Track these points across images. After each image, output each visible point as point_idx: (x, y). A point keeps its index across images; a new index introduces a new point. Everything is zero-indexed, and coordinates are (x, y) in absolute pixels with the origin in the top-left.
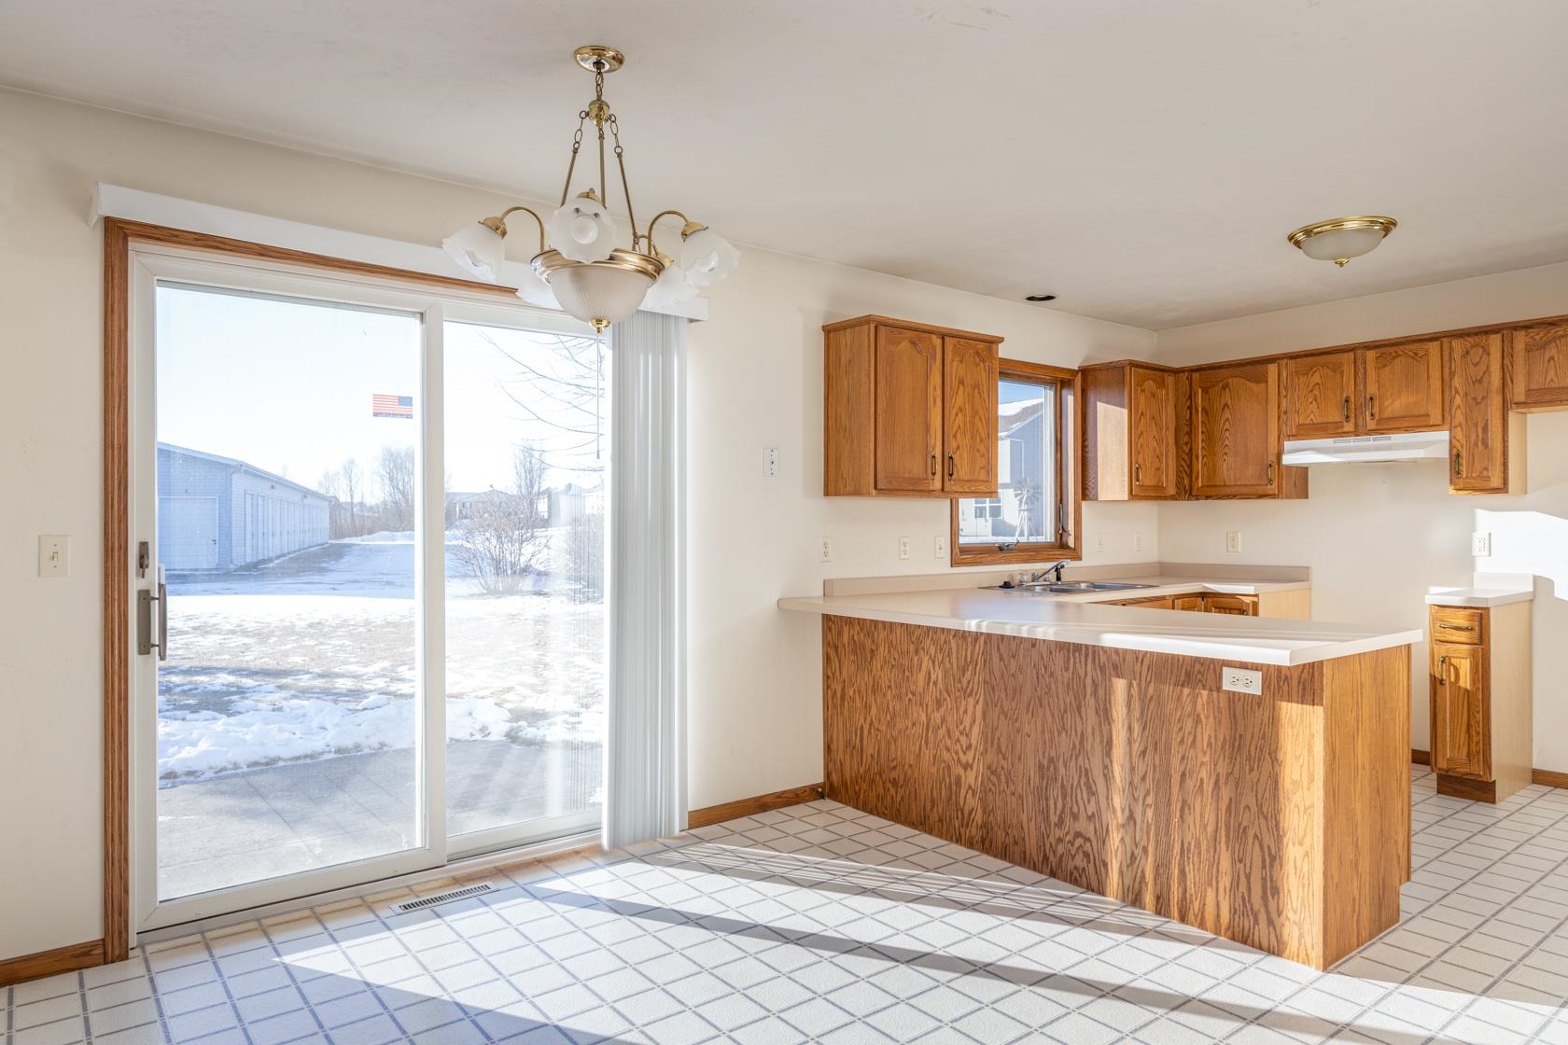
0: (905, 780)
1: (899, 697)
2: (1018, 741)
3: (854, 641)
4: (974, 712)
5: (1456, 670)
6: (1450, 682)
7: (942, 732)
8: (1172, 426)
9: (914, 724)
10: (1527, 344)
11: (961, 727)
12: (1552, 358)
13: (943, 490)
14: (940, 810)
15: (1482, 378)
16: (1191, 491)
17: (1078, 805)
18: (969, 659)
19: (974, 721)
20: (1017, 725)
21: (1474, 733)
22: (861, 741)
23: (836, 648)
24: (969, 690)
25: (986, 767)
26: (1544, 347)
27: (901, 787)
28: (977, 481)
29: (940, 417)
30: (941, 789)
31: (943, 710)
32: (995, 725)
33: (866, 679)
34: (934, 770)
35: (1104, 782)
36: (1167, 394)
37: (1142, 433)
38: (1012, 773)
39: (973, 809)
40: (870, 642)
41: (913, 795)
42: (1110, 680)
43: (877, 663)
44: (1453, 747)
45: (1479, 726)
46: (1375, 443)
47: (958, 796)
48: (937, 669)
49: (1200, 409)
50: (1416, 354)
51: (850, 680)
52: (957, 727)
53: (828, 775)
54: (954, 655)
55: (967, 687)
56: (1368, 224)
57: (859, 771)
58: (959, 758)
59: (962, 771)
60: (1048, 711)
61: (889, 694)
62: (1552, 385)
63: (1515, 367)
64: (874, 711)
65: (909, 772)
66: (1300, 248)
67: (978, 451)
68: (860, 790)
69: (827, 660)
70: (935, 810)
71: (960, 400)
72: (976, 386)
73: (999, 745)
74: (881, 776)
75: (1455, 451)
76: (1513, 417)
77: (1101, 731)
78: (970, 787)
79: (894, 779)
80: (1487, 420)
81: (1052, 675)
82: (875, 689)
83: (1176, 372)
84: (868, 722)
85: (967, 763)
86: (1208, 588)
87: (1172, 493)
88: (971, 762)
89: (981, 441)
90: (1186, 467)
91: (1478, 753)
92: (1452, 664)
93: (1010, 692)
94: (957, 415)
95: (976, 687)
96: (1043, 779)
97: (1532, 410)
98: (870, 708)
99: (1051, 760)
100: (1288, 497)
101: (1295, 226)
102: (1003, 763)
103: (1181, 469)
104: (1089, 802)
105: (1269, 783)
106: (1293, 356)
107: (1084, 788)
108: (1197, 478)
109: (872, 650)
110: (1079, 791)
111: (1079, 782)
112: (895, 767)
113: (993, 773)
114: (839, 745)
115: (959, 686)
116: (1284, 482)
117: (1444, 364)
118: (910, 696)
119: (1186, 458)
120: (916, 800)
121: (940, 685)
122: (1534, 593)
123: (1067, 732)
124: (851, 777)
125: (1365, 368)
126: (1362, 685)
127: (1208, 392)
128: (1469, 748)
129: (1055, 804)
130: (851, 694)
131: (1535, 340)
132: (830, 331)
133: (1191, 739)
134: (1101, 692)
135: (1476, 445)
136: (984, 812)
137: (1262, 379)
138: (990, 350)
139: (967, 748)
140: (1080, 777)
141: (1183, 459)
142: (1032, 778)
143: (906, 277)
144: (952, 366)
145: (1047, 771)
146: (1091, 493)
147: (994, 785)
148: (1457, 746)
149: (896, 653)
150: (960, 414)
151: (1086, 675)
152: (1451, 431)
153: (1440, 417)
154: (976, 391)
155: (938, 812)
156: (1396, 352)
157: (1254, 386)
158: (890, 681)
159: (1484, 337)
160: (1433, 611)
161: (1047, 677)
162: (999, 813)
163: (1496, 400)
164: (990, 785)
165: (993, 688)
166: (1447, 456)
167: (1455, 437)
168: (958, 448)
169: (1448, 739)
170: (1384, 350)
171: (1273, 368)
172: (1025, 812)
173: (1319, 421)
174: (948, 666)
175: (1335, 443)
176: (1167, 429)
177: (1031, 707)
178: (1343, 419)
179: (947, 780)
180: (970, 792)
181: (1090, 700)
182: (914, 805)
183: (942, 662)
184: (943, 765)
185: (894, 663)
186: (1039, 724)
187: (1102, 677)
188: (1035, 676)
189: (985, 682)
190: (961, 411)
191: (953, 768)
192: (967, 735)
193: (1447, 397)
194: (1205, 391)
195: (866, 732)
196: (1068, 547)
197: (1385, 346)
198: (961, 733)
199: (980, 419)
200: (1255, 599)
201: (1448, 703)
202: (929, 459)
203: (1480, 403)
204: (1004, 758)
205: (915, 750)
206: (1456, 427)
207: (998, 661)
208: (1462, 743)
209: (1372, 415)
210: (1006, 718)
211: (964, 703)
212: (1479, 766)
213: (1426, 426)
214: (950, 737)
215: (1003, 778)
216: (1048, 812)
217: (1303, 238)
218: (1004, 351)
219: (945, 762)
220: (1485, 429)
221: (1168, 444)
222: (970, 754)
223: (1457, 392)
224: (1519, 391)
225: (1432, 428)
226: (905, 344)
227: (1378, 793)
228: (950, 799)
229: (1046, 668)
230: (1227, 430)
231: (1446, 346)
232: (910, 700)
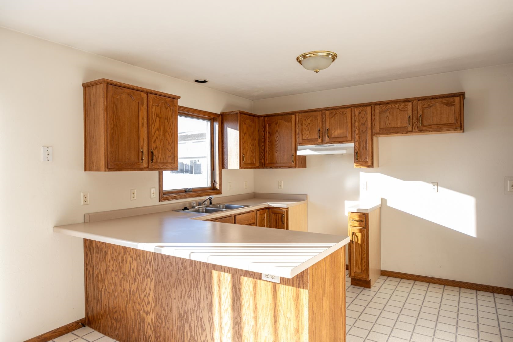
0: (120, 319)
1: (117, 276)
2: (170, 301)
3: (98, 246)
4: (151, 285)
5: (357, 237)
6: (355, 242)
7: (137, 295)
8: (257, 139)
9: (124, 290)
10: (379, 110)
11: (145, 293)
12: (388, 116)
13: (148, 167)
14: (136, 335)
15: (365, 123)
16: (264, 165)
17: (197, 336)
18: (148, 258)
19: (151, 290)
20: (170, 293)
21: (363, 262)
22: (101, 297)
23: (90, 249)
24: (148, 274)
25: (156, 313)
26: (385, 112)
27: (119, 322)
28: (167, 163)
29: (146, 132)
30: (136, 324)
31: (137, 283)
32: (160, 292)
33: (103, 266)
34: (133, 314)
35: (209, 324)
36: (255, 126)
37: (245, 141)
38: (168, 318)
39: (150, 336)
40: (104, 247)
41: (124, 327)
42: (211, 272)
43: (108, 258)
44: (356, 267)
45: (365, 259)
46: (329, 147)
47: (144, 328)
48: (134, 262)
49: (268, 132)
50: (343, 113)
51: (96, 267)
52: (143, 293)
53: (87, 314)
54: (142, 256)
55: (147, 273)
56: (327, 54)
57: (100, 313)
58: (144, 309)
59: (145, 316)
60: (183, 287)
61: (113, 274)
62: (388, 127)
63: (376, 119)
64: (106, 283)
65: (122, 315)
66: (301, 64)
67: (167, 149)
68: (101, 322)
69: (86, 255)
70: (134, 335)
71: (157, 124)
72: (166, 118)
73: (161, 303)
74: (110, 316)
75: (356, 151)
76: (375, 138)
77: (207, 298)
78: (149, 324)
79: (116, 318)
80: (366, 139)
81: (185, 268)
82: (107, 271)
83: (259, 117)
84: (104, 288)
85: (148, 311)
86: (270, 205)
87: (257, 166)
88: (149, 311)
89: (169, 144)
90: (263, 155)
91: (365, 269)
92: (356, 235)
93: (167, 276)
94: (155, 132)
95: (151, 272)
96: (181, 322)
97: (380, 136)
98: (105, 280)
99: (185, 312)
100: (299, 167)
101: (299, 53)
102: (164, 312)
103: (261, 156)
104: (202, 334)
105: (284, 329)
106: (301, 112)
107: (200, 327)
108: (267, 160)
109: (105, 251)
110: (197, 328)
111: (198, 324)
112: (116, 312)
113: (159, 317)
114: (91, 299)
115: (144, 271)
116: (298, 162)
117: (352, 117)
118: (122, 275)
119: (263, 152)
120: (125, 329)
121: (135, 270)
122: (381, 204)
123: (192, 298)
124: (97, 315)
125: (326, 118)
126: (326, 271)
127: (270, 125)
128: (362, 267)
129: (187, 335)
130: (97, 273)
131: (382, 109)
132: (87, 87)
133: (248, 304)
134: (207, 278)
135: (363, 149)
136: (155, 337)
137: (289, 121)
138: (173, 102)
139: (148, 304)
140: (198, 321)
141: (262, 152)
142: (176, 321)
143: (133, 65)
144: (152, 108)
145: (183, 317)
146: (225, 166)
147: (160, 323)
148: (358, 267)
149: (116, 253)
150: (157, 131)
151: (200, 269)
152: (354, 143)
153: (350, 137)
154: (166, 120)
155: (135, 336)
156: (336, 112)
157: (287, 123)
158: (113, 268)
159: (365, 107)
160: (350, 214)
161: (183, 269)
162: (162, 337)
163: (369, 132)
164: (158, 323)
165: (159, 273)
166: (353, 153)
167: (356, 146)
168: (156, 147)
169: (355, 264)
170: (332, 111)
171: (293, 116)
172: (174, 338)
173: (310, 138)
174: (139, 261)
175: (315, 146)
176: (255, 140)
177: (176, 284)
178: (318, 137)
179: (139, 319)
180: (149, 326)
181: (202, 282)
182: (124, 331)
183: (136, 259)
184: (137, 312)
185: (115, 258)
186: (180, 292)
187: (207, 271)
188: (177, 269)
189: (155, 270)
190: (158, 130)
191: (141, 314)
192: (147, 297)
193: (353, 130)
194: (269, 125)
195: (103, 293)
196: (216, 189)
197: (332, 109)
198: (145, 296)
199: (168, 134)
200: (287, 210)
201: (355, 250)
202: (140, 154)
203: (364, 133)
204: (164, 310)
205: (125, 303)
206: (356, 142)
207: (161, 259)
208: (359, 266)
209: (328, 136)
210: (165, 289)
211: (146, 280)
212: (365, 275)
213: (346, 141)
214: (140, 298)
215: (164, 320)
216: (184, 339)
217: (302, 59)
218: (180, 103)
219: (138, 310)
220: (366, 143)
221: (256, 146)
222: (149, 307)
223: (357, 128)
224: (377, 129)
225: (349, 142)
226: (124, 96)
227: (333, 320)
228: (140, 329)
229: (182, 264)
230: (277, 141)
231: (353, 110)
232: (122, 277)
